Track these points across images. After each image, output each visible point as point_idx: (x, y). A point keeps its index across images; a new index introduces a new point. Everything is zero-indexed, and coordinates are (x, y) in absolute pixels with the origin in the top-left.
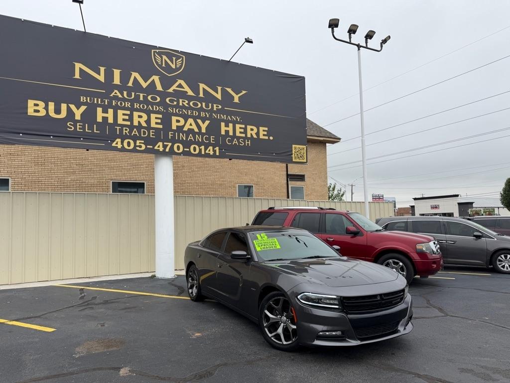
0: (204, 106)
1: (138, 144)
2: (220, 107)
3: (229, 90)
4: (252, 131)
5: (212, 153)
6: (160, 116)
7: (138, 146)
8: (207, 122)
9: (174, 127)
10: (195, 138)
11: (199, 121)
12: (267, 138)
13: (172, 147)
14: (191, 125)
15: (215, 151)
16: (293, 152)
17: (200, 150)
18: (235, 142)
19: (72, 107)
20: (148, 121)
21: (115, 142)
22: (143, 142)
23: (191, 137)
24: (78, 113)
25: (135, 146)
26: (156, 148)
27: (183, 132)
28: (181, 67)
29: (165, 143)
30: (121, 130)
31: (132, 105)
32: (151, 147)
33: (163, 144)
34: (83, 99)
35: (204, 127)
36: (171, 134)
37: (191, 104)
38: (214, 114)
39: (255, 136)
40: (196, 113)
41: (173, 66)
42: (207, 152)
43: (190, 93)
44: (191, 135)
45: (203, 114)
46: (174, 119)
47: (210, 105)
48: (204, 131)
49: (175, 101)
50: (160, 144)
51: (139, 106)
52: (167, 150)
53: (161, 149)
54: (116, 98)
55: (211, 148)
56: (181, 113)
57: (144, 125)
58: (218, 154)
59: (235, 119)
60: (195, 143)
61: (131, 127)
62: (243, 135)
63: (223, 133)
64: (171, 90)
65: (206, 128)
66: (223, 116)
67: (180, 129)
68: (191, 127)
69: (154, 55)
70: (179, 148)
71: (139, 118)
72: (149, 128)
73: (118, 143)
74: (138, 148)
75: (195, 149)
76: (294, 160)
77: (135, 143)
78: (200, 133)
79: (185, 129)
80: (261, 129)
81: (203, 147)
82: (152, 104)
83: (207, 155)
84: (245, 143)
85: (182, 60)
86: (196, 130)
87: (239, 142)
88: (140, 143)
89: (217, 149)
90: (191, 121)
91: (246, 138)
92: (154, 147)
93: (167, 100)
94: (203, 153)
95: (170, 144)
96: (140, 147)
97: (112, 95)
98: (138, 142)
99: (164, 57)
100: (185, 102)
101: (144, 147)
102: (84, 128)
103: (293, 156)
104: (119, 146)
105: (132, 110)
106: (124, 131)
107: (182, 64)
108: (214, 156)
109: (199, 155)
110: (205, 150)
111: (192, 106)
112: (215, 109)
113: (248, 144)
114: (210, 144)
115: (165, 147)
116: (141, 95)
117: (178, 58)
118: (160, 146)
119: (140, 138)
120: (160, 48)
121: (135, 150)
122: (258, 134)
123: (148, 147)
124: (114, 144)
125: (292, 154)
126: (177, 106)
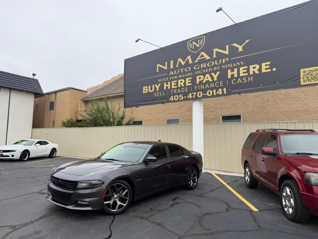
0: (216, 63)
1: (180, 97)
2: (228, 59)
3: (235, 45)
4: (254, 69)
5: (221, 93)
6: (191, 78)
7: (180, 98)
8: (218, 73)
9: (198, 83)
10: (209, 86)
11: (213, 74)
12: (269, 70)
13: (196, 94)
14: (207, 78)
15: (223, 91)
16: (302, 76)
17: (213, 93)
18: (239, 81)
19: (156, 85)
20: (185, 84)
21: (171, 98)
22: (182, 95)
23: (207, 86)
24: (158, 87)
25: (179, 98)
26: (188, 97)
27: (202, 84)
28: (202, 44)
29: (193, 93)
30: (173, 91)
31: (178, 77)
32: (186, 97)
33: (192, 94)
34: (159, 81)
35: (215, 77)
36: (196, 87)
37: (208, 65)
38: (223, 66)
39: (257, 72)
40: (210, 70)
41: (198, 46)
42: (218, 93)
43: (208, 58)
44: (207, 84)
45: (215, 69)
46: (198, 77)
47: (220, 60)
48: (215, 79)
49: (198, 66)
50: (190, 94)
51: (181, 76)
52: (194, 97)
53: (191, 97)
54: (172, 75)
55: (220, 90)
56: (202, 72)
57: (183, 85)
58: (225, 93)
59: (239, 64)
60: (210, 89)
61: (177, 89)
62: (247, 74)
63: (229, 77)
64: (196, 61)
65: (217, 77)
66: (230, 65)
67: (201, 82)
68: (207, 79)
69: (189, 44)
70: (200, 94)
71: (181, 83)
72: (185, 86)
73: (172, 99)
74: (180, 99)
75: (209, 93)
76: (302, 83)
77: (179, 97)
78: (213, 82)
79: (204, 82)
80: (263, 65)
81: (215, 91)
82: (187, 73)
83: (218, 95)
84: (248, 80)
85: (203, 40)
86: (211, 80)
87: (242, 80)
88: (181, 96)
89: (225, 89)
90: (208, 75)
91: (249, 75)
92: (187, 97)
93: (195, 68)
94: (215, 94)
95: (195, 93)
96: (181, 98)
97: (170, 75)
98: (180, 95)
99: (194, 43)
100: (204, 65)
101: (182, 98)
102: (159, 94)
103: (302, 79)
104: (172, 100)
105: (178, 79)
106: (174, 91)
107: (203, 42)
108: (223, 95)
109: (213, 96)
110: (216, 92)
111: (209, 66)
112: (224, 62)
113: (250, 80)
114: (220, 87)
115: (192, 95)
116: (182, 69)
117: (201, 39)
118: (190, 96)
119: (181, 93)
120: (192, 38)
121: (179, 101)
122: (260, 70)
123: (185, 97)
124: (170, 99)
125: (300, 78)
126: (200, 69)
